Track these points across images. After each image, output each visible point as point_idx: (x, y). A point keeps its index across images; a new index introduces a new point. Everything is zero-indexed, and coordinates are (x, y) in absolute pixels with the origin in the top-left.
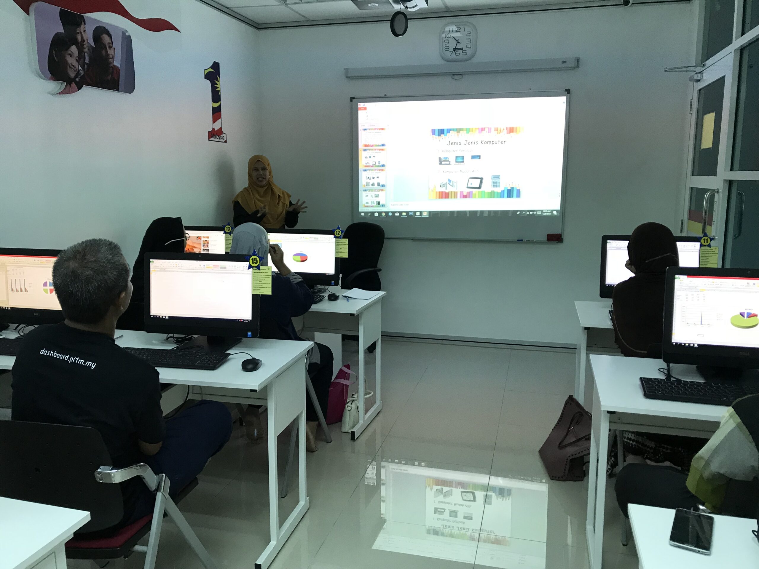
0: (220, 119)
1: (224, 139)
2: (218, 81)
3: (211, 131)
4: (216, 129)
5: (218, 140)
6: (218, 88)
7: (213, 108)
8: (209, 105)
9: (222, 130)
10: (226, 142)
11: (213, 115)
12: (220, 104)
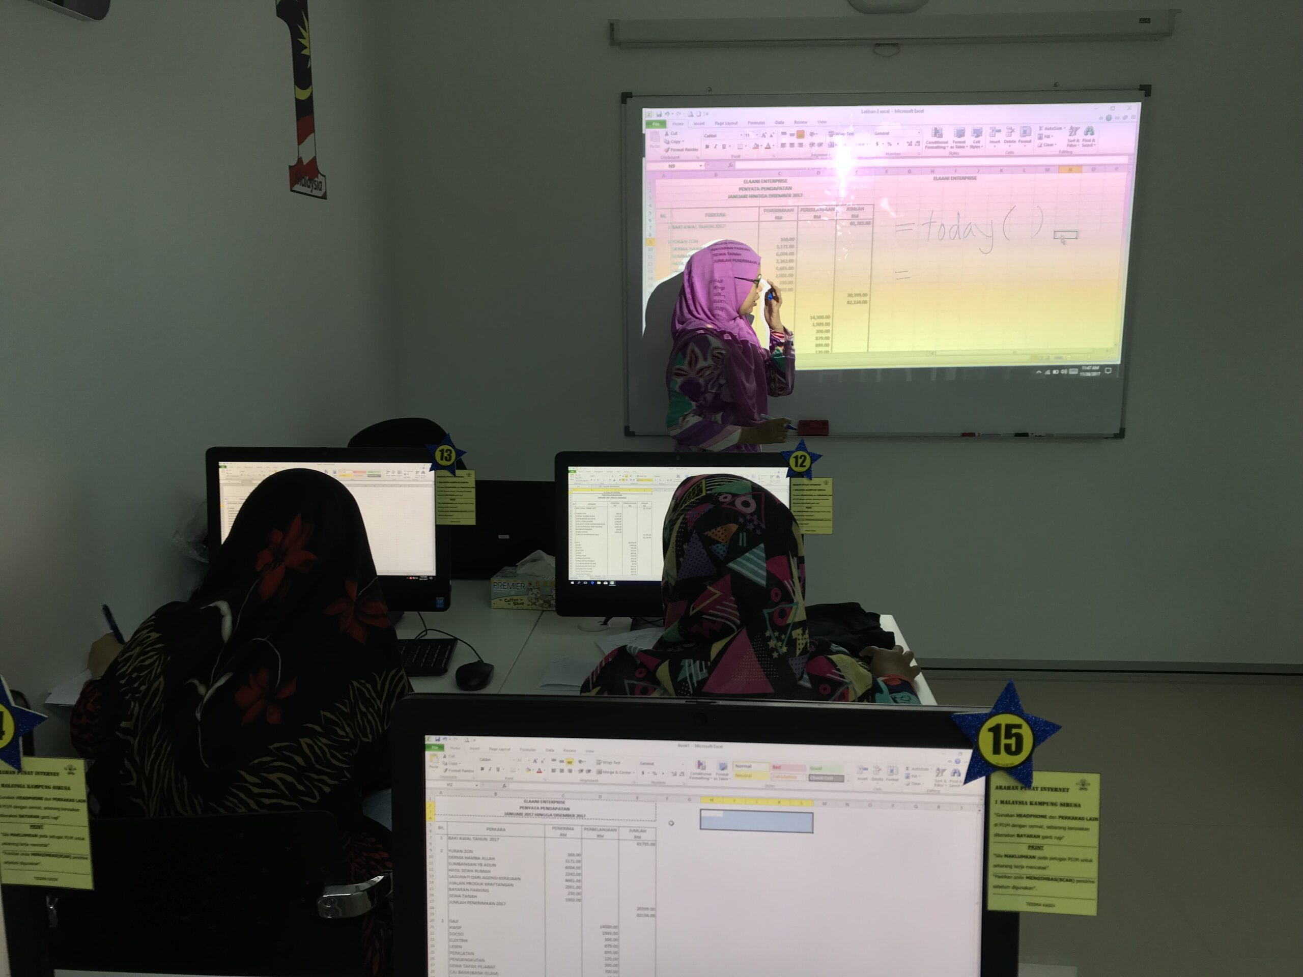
0: (313, 134)
1: (320, 190)
2: (305, 30)
3: (296, 165)
4: (305, 161)
5: (308, 190)
6: (306, 48)
7: (298, 101)
8: (289, 93)
9: (318, 164)
10: (324, 197)
11: (298, 119)
12: (312, 93)
